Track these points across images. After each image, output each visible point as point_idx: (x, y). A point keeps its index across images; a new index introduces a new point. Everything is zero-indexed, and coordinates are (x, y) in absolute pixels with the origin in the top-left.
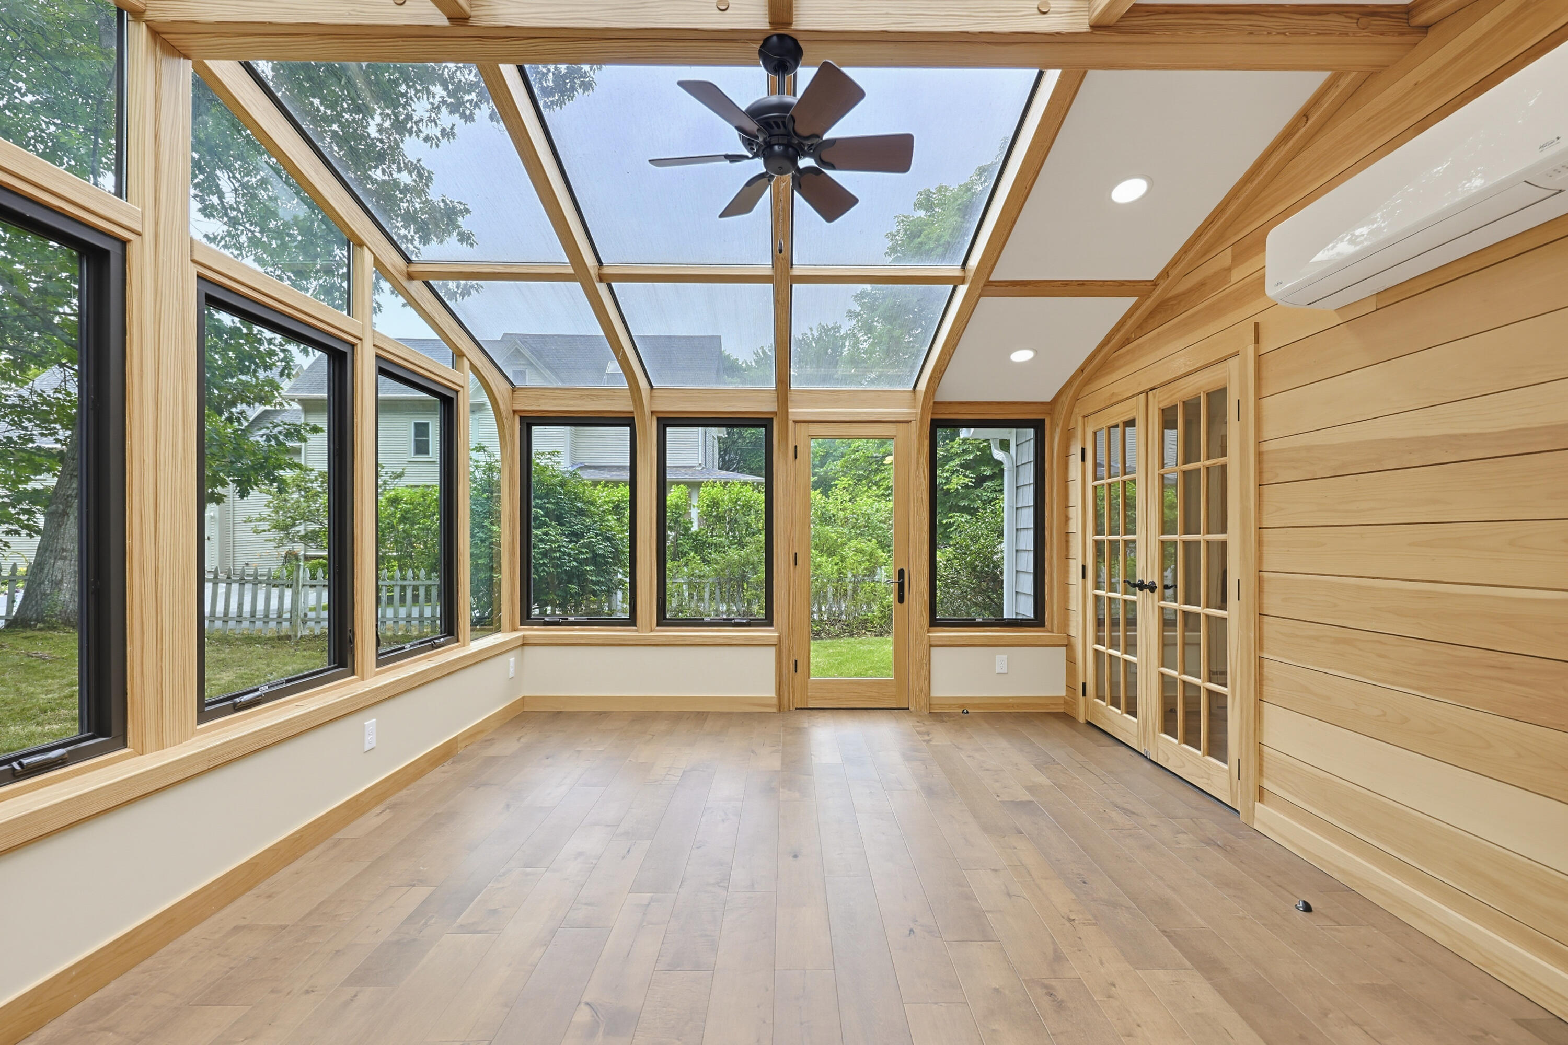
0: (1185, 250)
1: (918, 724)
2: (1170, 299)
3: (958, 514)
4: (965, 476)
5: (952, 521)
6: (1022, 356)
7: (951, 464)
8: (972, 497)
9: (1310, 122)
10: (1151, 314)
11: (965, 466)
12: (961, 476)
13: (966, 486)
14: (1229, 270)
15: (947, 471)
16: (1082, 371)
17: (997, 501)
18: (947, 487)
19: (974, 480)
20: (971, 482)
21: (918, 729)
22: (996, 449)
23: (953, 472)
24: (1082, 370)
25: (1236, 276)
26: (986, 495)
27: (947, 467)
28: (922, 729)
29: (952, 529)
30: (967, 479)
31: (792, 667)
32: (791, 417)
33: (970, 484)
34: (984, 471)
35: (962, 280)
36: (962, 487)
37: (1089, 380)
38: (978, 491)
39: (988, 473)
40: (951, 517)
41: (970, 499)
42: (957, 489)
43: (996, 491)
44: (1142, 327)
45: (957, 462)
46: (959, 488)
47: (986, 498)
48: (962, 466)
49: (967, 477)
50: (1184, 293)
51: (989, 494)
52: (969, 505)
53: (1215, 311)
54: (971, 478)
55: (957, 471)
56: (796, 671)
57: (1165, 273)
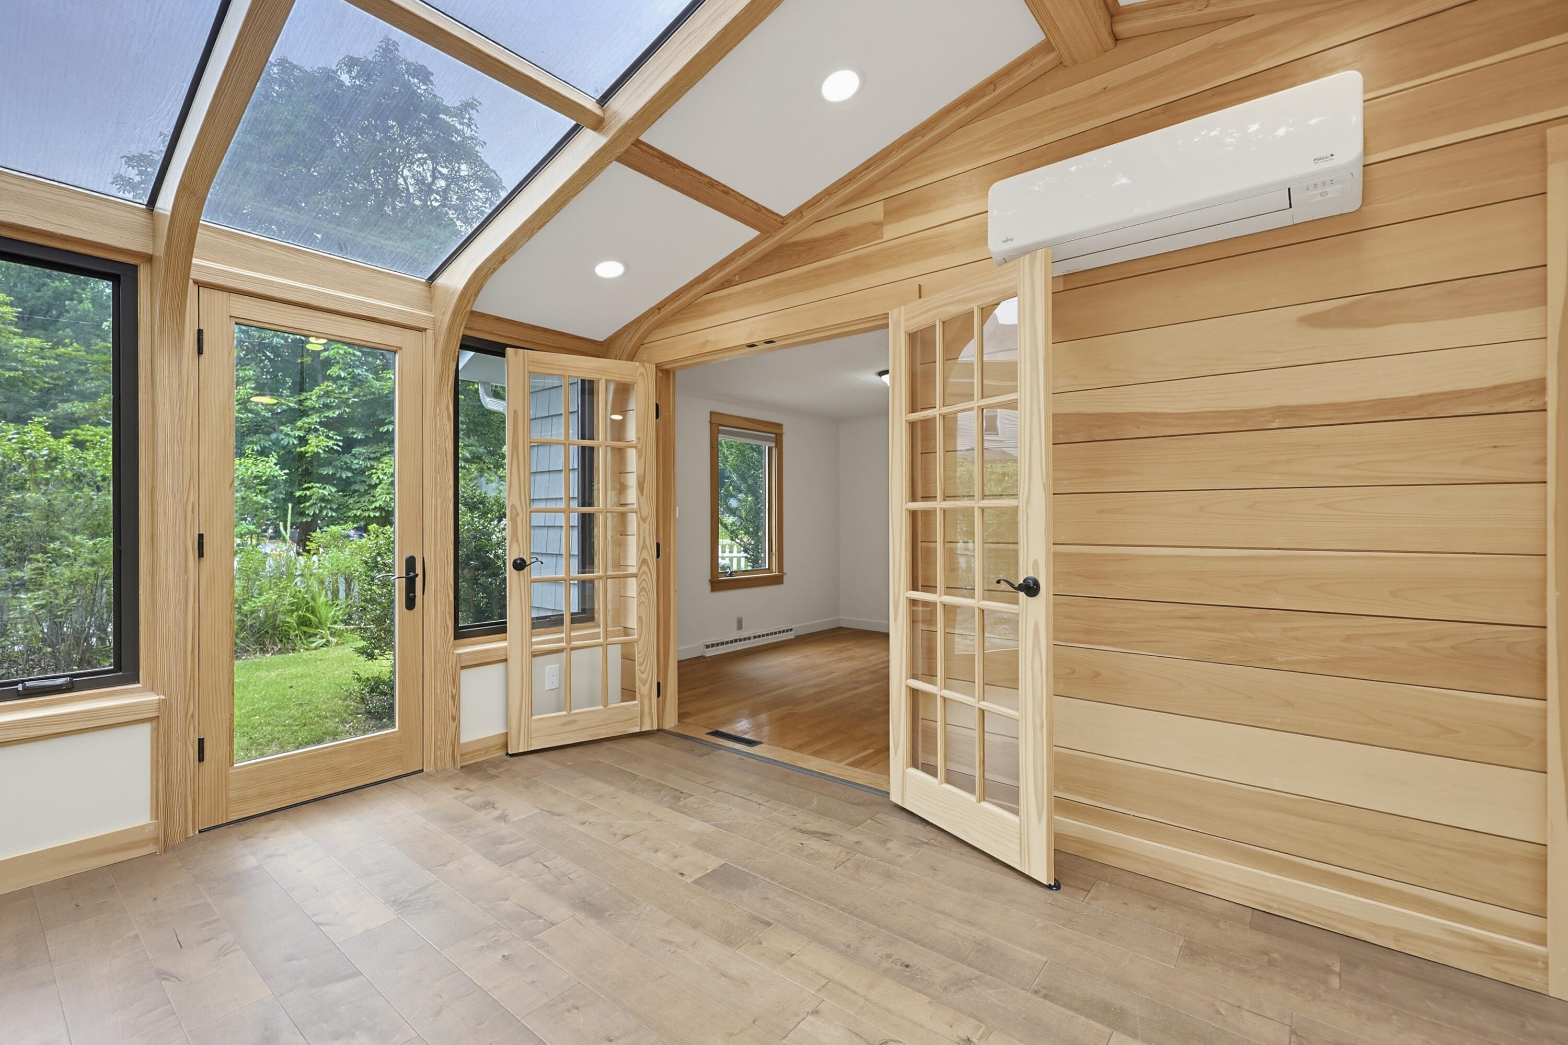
0: (828, 192)
1: (459, 793)
2: (795, 244)
3: (318, 485)
4: (327, 437)
5: (308, 493)
6: (610, 270)
7: (306, 419)
8: (338, 463)
9: (997, 92)
10: (766, 258)
11: (328, 424)
12: (321, 438)
13: (330, 450)
14: (880, 225)
15: (300, 429)
16: (659, 309)
17: (374, 471)
18: (303, 449)
19: (341, 444)
20: (338, 445)
21: (468, 801)
22: (488, 396)
23: (309, 431)
24: (659, 307)
25: (891, 232)
26: (357, 464)
27: (299, 424)
28: (477, 799)
29: (308, 504)
30: (333, 442)
31: (193, 751)
32: (194, 275)
33: (335, 447)
34: (354, 433)
35: (598, 125)
36: (324, 451)
37: (661, 324)
38: (347, 458)
39: (359, 436)
40: (308, 489)
41: (335, 467)
42: (318, 453)
43: (370, 459)
44: (749, 272)
45: (315, 418)
46: (321, 451)
47: (357, 466)
48: (321, 423)
49: (331, 438)
50: (815, 241)
51: (361, 462)
52: (334, 474)
53: (861, 266)
54: (336, 440)
55: (316, 430)
56: (201, 759)
57: (798, 213)
